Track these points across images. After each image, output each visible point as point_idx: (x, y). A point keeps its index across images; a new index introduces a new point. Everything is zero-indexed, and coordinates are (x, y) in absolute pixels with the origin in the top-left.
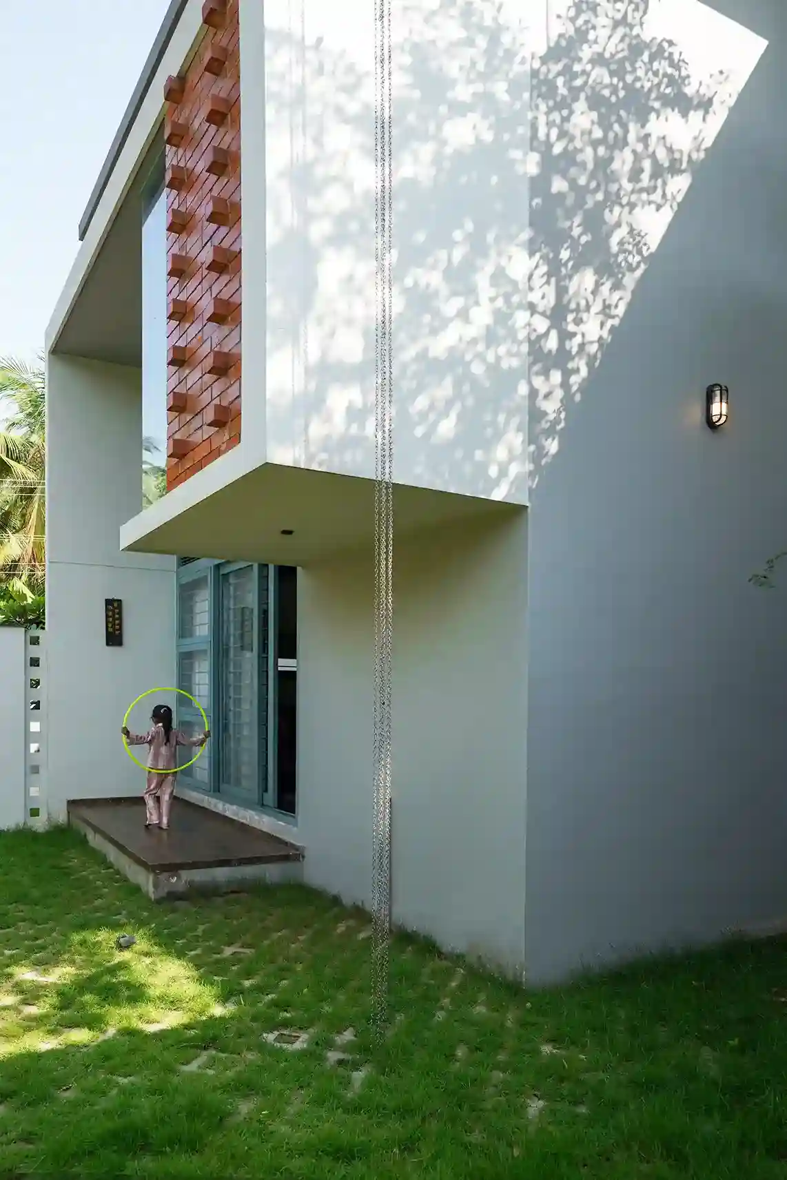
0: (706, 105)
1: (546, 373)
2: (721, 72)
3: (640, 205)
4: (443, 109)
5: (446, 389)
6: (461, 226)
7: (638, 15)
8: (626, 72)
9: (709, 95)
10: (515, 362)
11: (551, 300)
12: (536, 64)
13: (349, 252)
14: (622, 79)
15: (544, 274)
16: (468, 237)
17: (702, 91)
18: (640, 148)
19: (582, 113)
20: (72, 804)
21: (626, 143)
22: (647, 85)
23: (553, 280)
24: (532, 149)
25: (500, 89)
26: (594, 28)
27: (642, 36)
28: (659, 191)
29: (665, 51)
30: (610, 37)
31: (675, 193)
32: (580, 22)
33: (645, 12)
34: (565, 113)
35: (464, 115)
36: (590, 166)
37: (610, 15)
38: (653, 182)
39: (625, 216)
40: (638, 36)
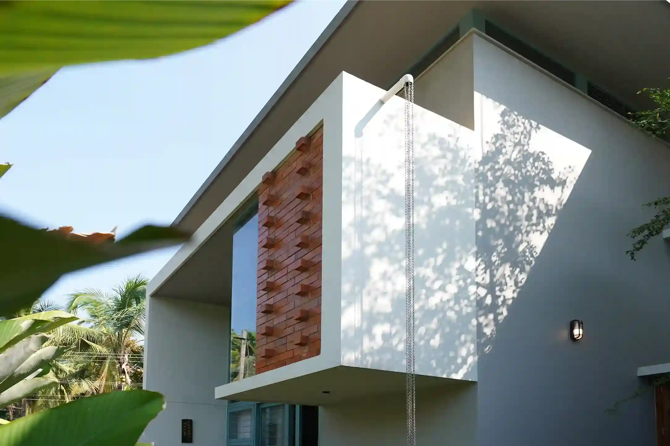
0: (563, 183)
1: (486, 315)
2: (570, 167)
3: (532, 231)
4: (431, 190)
5: (434, 324)
6: (441, 246)
7: (526, 140)
8: (522, 168)
9: (564, 178)
10: (469, 310)
11: (488, 280)
12: (477, 166)
13: (385, 260)
14: (520, 171)
15: (483, 269)
16: (444, 251)
17: (561, 177)
18: (531, 204)
19: (501, 188)
21: (524, 202)
22: (533, 174)
23: (488, 271)
24: (476, 207)
25: (460, 179)
26: (505, 147)
27: (528, 150)
28: (542, 225)
29: (541, 157)
30: (513, 151)
31: (550, 225)
32: (498, 144)
33: (530, 139)
34: (492, 189)
35: (442, 192)
36: (506, 214)
37: (512, 140)
38: (538, 220)
39: (525, 238)
40: (527, 150)
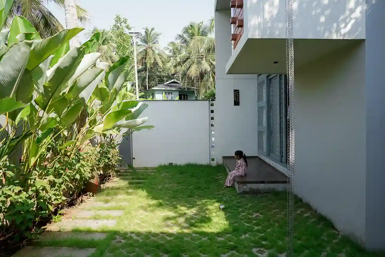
20: (224, 158)
